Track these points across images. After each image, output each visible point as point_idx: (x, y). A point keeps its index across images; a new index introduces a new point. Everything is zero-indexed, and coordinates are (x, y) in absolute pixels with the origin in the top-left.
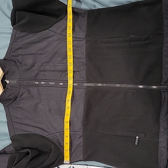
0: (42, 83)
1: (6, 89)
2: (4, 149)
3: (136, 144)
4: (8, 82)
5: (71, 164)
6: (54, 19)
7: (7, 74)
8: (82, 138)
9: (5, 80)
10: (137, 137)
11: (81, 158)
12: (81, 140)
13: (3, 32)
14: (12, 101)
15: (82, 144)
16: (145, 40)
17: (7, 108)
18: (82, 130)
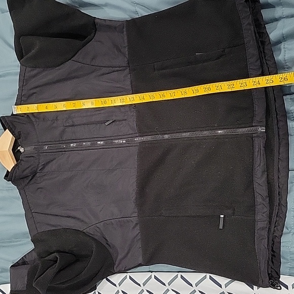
0: (72, 145)
1: (19, 161)
2: (24, 258)
3: (221, 227)
4: (22, 150)
5: (127, 273)
6: (78, 43)
7: (20, 138)
8: (138, 227)
9: (19, 148)
10: (222, 216)
11: (140, 260)
12: (137, 230)
13: (7, 73)
14: (29, 179)
15: (139, 237)
16: (218, 58)
17: (23, 192)
18: (136, 215)
